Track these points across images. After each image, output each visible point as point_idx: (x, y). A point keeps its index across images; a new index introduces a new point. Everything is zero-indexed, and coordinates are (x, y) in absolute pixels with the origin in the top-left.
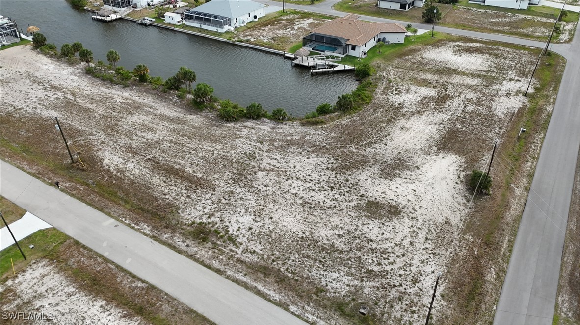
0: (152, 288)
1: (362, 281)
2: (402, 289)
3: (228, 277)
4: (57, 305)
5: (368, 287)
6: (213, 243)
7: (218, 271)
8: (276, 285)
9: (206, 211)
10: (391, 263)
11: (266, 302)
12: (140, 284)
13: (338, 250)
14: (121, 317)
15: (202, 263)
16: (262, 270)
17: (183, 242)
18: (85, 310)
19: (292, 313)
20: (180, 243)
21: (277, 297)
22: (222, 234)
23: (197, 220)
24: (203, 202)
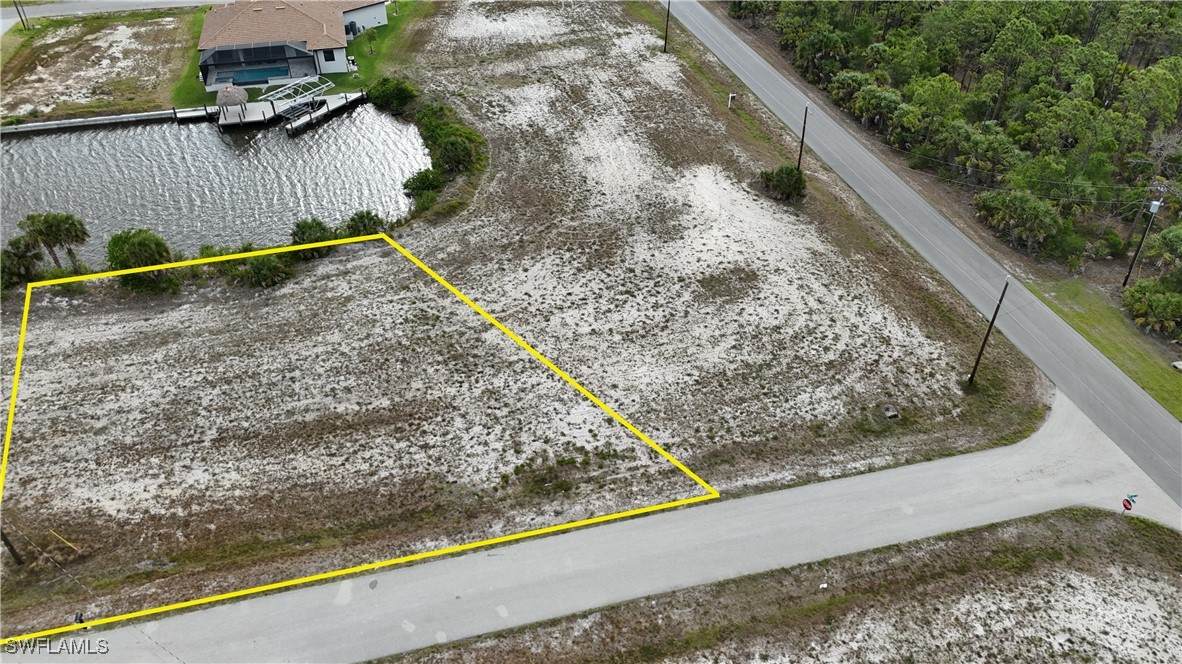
0: (611, 613)
1: (839, 381)
2: (887, 359)
5: (856, 383)
6: (589, 481)
8: (761, 463)
9: (499, 446)
10: (836, 339)
11: (786, 493)
13: (761, 366)
16: (716, 461)
17: (541, 513)
19: (833, 477)
21: (787, 475)
22: (580, 459)
23: (503, 469)
24: (466, 437)
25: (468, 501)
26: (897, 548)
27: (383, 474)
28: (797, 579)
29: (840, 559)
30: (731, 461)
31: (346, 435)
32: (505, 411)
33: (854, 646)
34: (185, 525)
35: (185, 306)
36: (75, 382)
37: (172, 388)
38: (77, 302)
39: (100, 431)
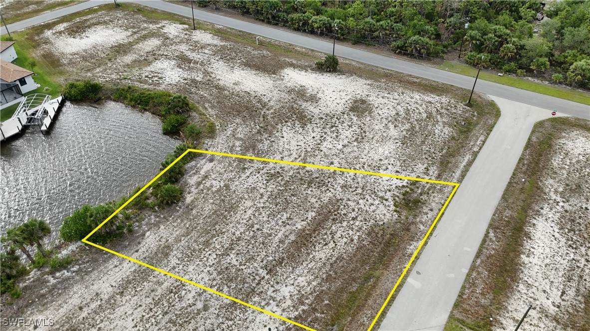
1: (438, 121)
2: (438, 108)
5: (442, 119)
8: (457, 157)
10: (418, 109)
11: (476, 161)
12: (492, 234)
13: (411, 128)
16: (445, 165)
22: (408, 190)
23: (391, 209)
25: (399, 226)
26: (521, 159)
27: (356, 237)
28: (516, 183)
29: (515, 170)
31: (318, 234)
33: (553, 190)
34: (315, 310)
35: (148, 234)
36: (149, 300)
37: (208, 268)
38: (76, 268)
39: (206, 308)
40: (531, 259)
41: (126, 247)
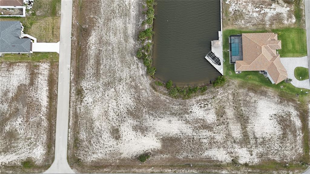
0: (57, 95)
1: (86, 141)
2: (89, 151)
3: (69, 110)
4: (42, 80)
5: (85, 143)
6: (78, 98)
7: (70, 106)
8: (74, 122)
9: (88, 87)
10: (96, 145)
11: (68, 123)
12: (56, 92)
13: (93, 130)
14: (47, 96)
15: (70, 100)
16: (76, 116)
17: (74, 90)
18: (44, 87)
19: (68, 130)
20: (73, 90)
21: (70, 124)
22: (82, 97)
23: (83, 87)
24: (90, 83)
25: (79, 82)
26: (55, 132)
27: (87, 71)
28: (54, 118)
29: (56, 125)
30: (75, 118)
31: (96, 66)
32: (95, 89)
33: (44, 121)
34: (85, 47)
35: (134, 42)
36: (118, 29)
37: (113, 42)
38: (140, 25)
39: (106, 34)
40: (46, 89)
41: (135, 36)
